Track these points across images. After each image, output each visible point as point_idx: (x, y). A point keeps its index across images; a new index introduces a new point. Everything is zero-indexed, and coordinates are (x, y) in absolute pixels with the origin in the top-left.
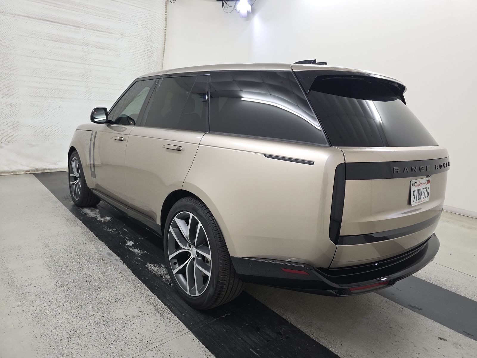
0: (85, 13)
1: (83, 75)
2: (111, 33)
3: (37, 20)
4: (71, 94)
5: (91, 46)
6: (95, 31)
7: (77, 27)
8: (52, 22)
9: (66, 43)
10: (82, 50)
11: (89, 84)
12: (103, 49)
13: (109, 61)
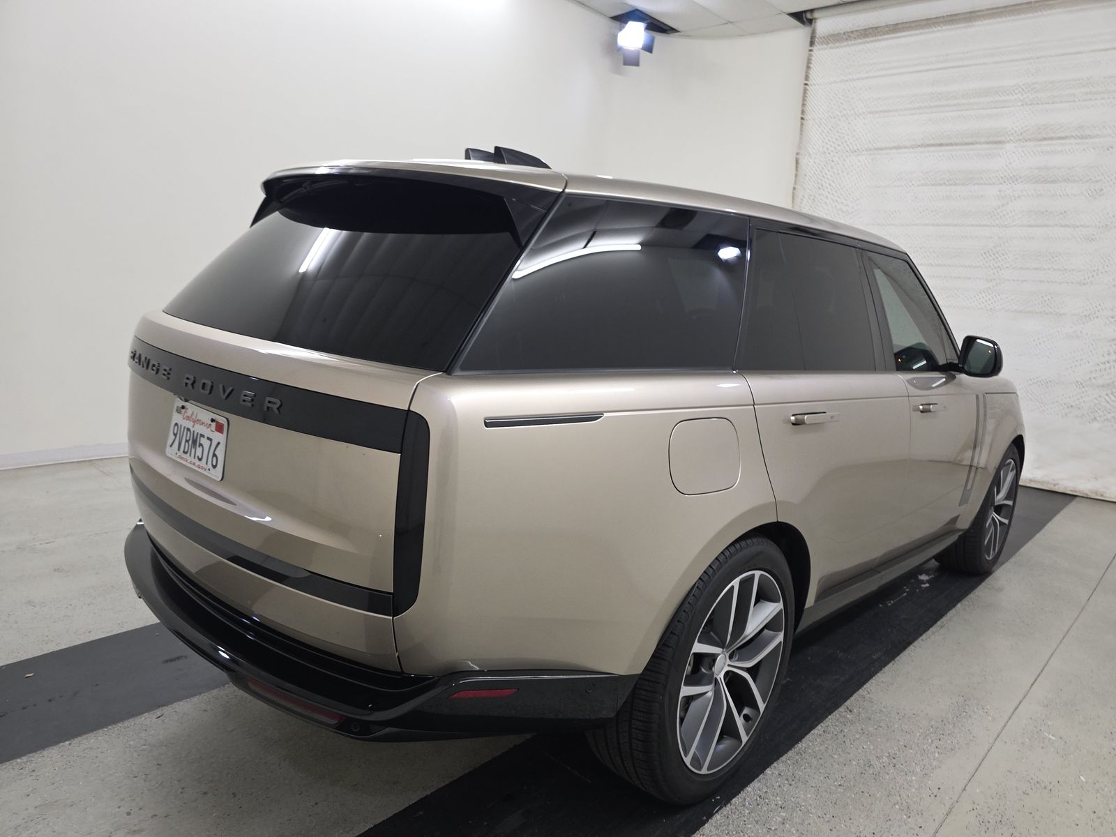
0: (1023, 105)
1: (988, 252)
2: (1086, 138)
3: (911, 150)
4: (947, 297)
5: (1022, 182)
6: (1040, 143)
7: (996, 143)
8: (941, 145)
9: (963, 184)
10: (998, 193)
11: (998, 272)
12: (1053, 182)
13: (1065, 212)
